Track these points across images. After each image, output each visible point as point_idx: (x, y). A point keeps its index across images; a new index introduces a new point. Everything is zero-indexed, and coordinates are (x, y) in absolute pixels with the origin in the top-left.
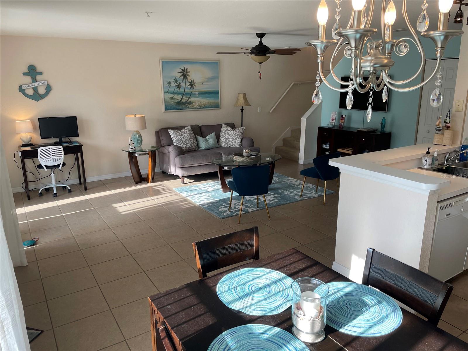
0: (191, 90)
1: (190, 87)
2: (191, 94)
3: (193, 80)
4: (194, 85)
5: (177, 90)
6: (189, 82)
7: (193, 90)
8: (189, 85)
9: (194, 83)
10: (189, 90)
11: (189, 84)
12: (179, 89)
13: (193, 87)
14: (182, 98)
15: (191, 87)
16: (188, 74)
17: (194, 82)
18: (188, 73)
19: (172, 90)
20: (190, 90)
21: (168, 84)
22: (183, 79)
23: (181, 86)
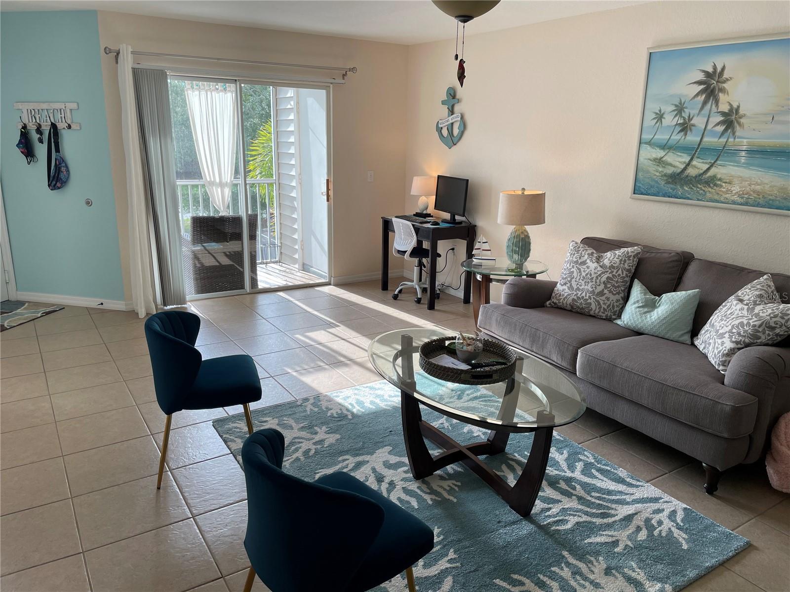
0: (725, 140)
1: (721, 128)
2: (720, 154)
3: (739, 107)
4: (739, 123)
5: (677, 137)
6: (723, 114)
7: (731, 140)
8: (718, 124)
9: (740, 118)
10: (716, 140)
11: (722, 118)
12: (686, 134)
13: (733, 129)
14: (688, 164)
15: (725, 130)
16: (725, 85)
17: (741, 112)
18: (724, 82)
19: (662, 137)
20: (720, 140)
21: (654, 119)
22: (705, 103)
23: (694, 125)
